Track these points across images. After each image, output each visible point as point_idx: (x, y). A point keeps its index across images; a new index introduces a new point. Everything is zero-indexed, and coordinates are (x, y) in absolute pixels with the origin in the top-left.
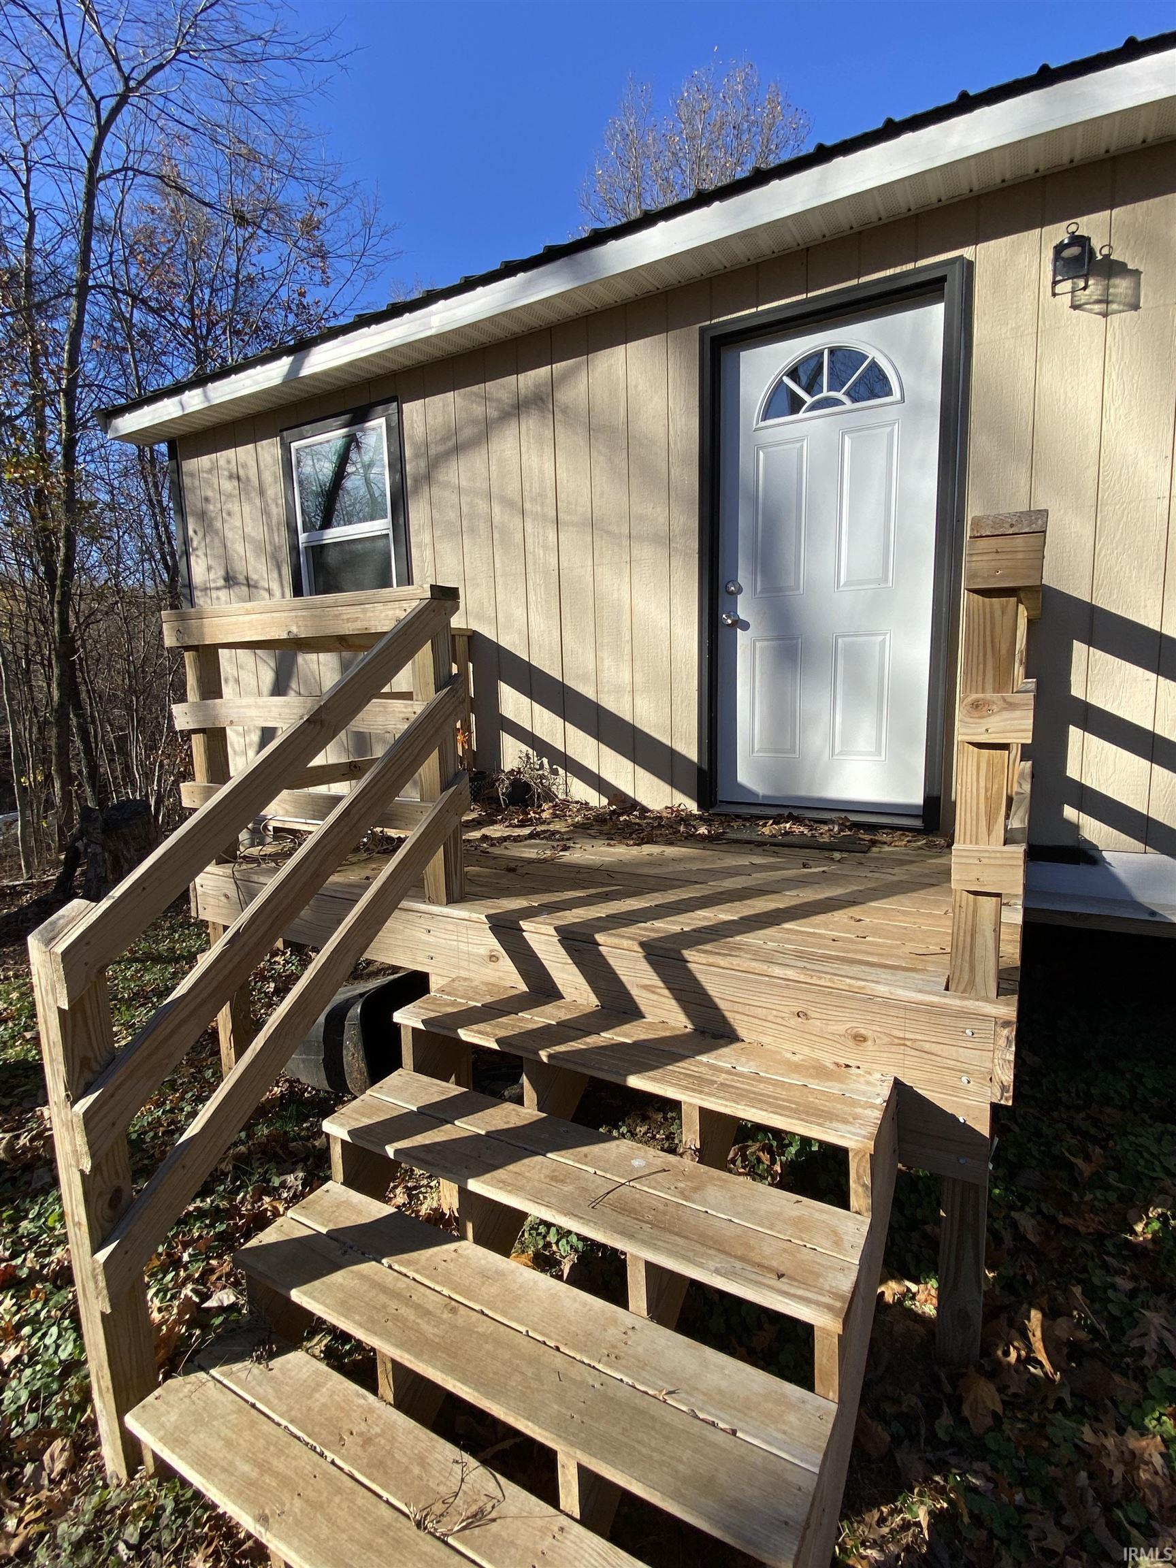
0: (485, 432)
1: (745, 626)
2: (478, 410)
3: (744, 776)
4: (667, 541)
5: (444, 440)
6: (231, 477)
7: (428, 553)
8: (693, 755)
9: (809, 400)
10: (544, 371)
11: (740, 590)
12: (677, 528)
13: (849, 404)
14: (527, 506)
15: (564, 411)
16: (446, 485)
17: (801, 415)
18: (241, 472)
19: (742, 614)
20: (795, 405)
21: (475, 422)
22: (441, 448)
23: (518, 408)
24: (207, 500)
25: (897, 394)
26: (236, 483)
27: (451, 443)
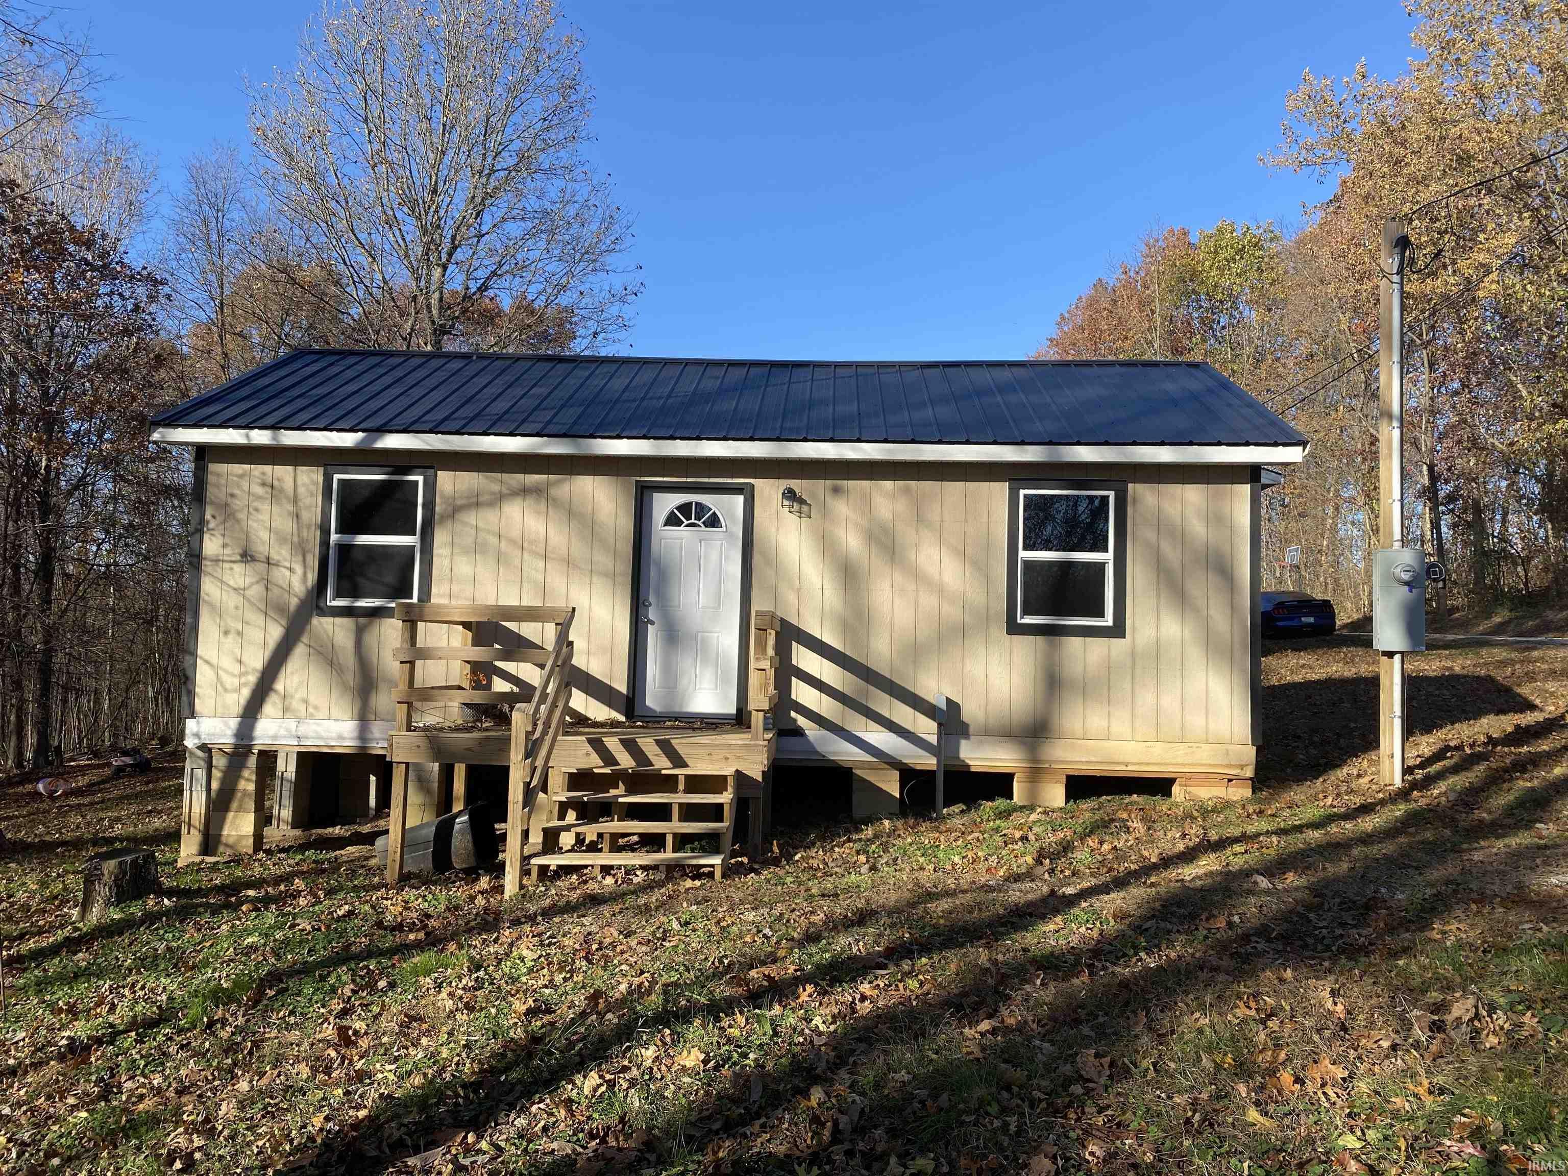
0: (500, 499)
1: (653, 623)
2: (496, 488)
3: (649, 702)
4: (612, 576)
5: (468, 498)
6: (264, 484)
7: (447, 562)
8: (623, 689)
9: (686, 522)
10: (544, 477)
11: (650, 605)
12: (618, 571)
13: (703, 528)
14: (525, 545)
15: (554, 500)
16: (466, 524)
17: (681, 528)
18: (276, 483)
19: (651, 616)
20: (679, 523)
21: (493, 493)
22: (463, 502)
23: (524, 491)
24: (232, 495)
25: (724, 528)
26: (270, 490)
27: (475, 500)
